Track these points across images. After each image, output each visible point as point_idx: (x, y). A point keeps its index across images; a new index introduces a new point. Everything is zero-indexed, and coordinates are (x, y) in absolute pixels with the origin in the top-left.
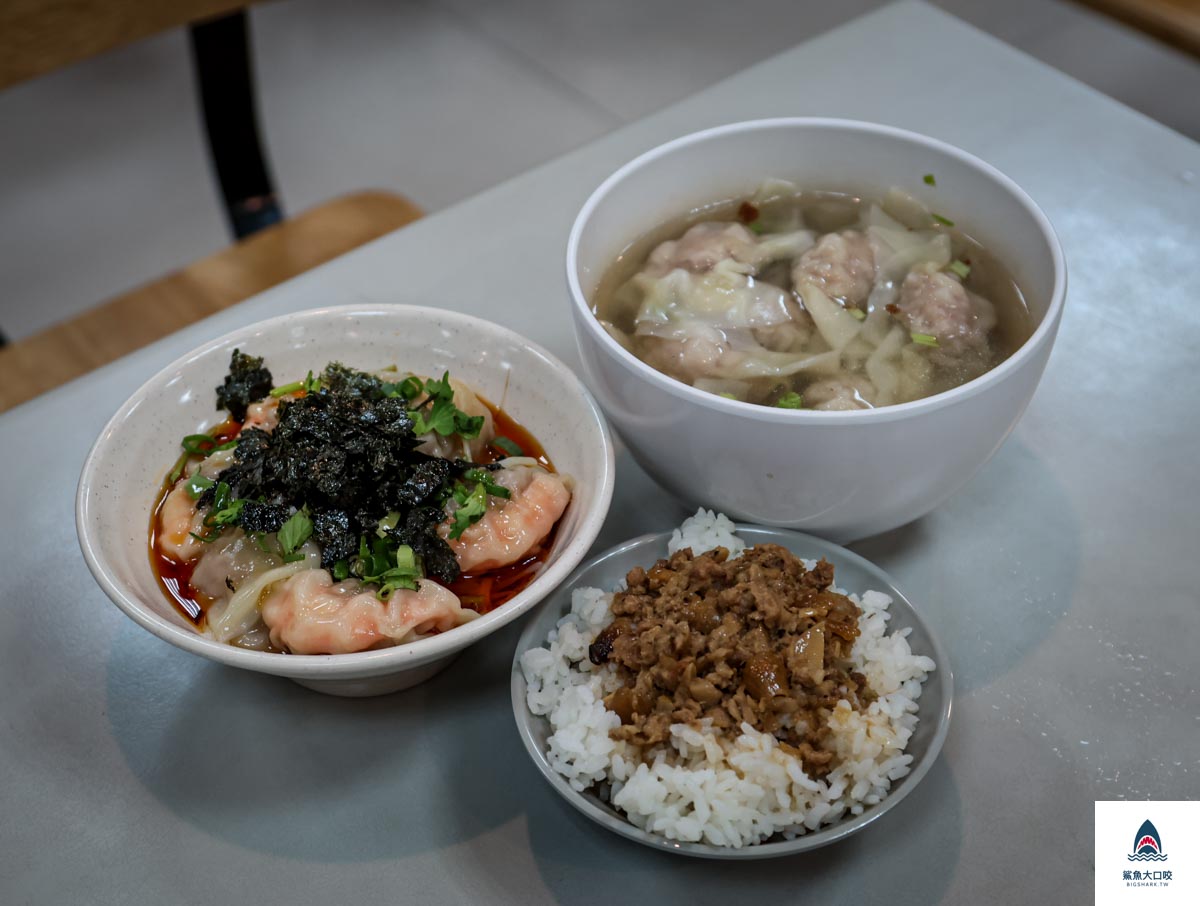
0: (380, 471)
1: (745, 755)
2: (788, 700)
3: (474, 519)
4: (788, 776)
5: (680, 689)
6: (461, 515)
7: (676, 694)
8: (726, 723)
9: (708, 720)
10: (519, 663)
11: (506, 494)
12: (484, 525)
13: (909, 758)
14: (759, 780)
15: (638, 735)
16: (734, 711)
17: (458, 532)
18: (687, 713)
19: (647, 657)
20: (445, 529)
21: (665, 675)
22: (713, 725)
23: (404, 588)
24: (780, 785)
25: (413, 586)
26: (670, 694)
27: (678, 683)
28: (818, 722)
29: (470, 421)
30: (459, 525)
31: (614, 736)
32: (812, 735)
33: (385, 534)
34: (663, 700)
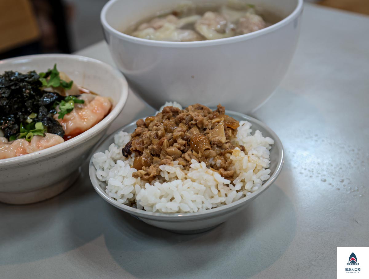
0: (27, 96)
1: (194, 172)
2: (211, 151)
3: (69, 111)
4: (215, 180)
5: (162, 152)
6: (63, 108)
7: (161, 155)
8: (184, 163)
9: (177, 162)
10: (92, 163)
11: (83, 102)
12: (74, 113)
13: (269, 171)
14: (202, 182)
15: (146, 175)
16: (187, 158)
17: (62, 115)
18: (166, 160)
19: (147, 143)
20: (56, 116)
21: (155, 147)
22: (179, 164)
23: (38, 135)
24: (212, 184)
25: (42, 135)
26: (158, 156)
27: (161, 150)
28: (226, 160)
29: (67, 84)
30: (62, 112)
31: (135, 176)
32: (224, 165)
33: (31, 120)
34: (155, 158)
